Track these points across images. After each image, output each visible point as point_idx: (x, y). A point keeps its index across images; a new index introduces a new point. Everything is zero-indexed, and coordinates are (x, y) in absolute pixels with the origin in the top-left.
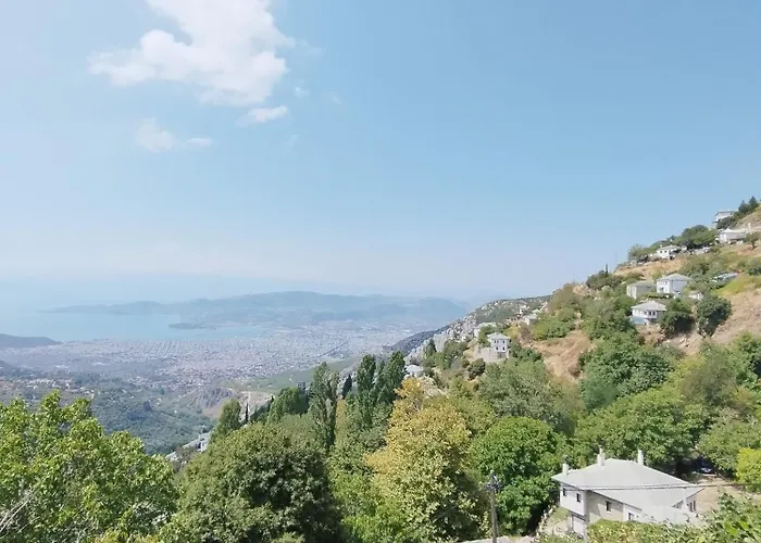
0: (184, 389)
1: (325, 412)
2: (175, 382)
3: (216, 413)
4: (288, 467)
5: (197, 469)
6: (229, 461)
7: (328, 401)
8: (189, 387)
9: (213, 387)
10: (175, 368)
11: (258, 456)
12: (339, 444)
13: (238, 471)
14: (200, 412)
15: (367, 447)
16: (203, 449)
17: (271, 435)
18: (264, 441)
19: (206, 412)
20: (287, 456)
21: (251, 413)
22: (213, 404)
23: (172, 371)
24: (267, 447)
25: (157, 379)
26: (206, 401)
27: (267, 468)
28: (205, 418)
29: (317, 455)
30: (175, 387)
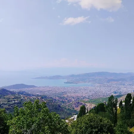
0: (69, 101)
1: (113, 112)
2: (66, 99)
3: (78, 109)
4: (101, 129)
5: (74, 125)
6: (83, 124)
7: (114, 108)
8: (70, 101)
9: (77, 101)
10: (66, 95)
11: (92, 123)
12: (118, 123)
13: (86, 128)
14: (74, 109)
15: (129, 125)
16: (75, 120)
17: (96, 118)
18: (94, 119)
19: (76, 109)
20: (101, 125)
21: (89, 110)
22: (77, 107)
23: (65, 96)
24: (95, 121)
25: (61, 98)
26: (75, 105)
27: (95, 128)
28: (75, 111)
29: (111, 126)
30: (66, 101)
